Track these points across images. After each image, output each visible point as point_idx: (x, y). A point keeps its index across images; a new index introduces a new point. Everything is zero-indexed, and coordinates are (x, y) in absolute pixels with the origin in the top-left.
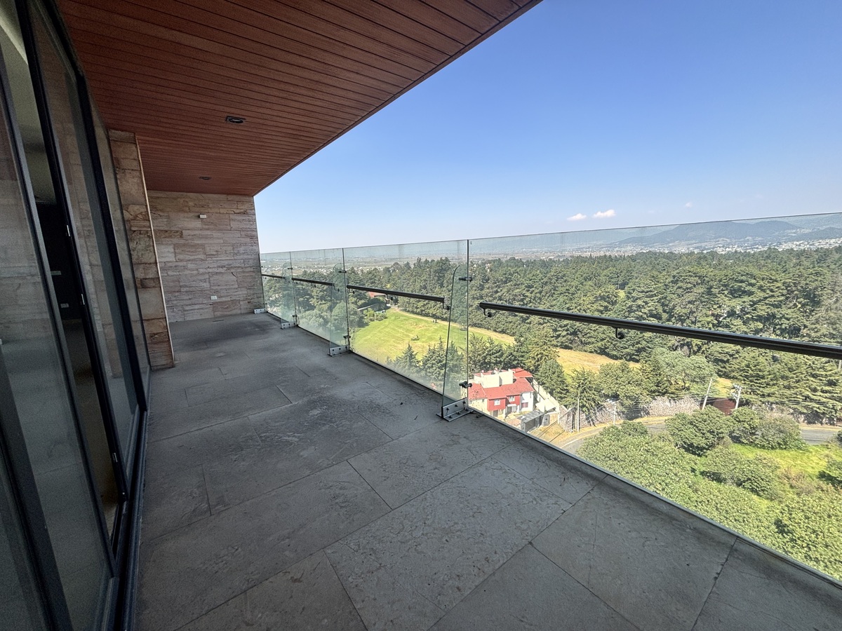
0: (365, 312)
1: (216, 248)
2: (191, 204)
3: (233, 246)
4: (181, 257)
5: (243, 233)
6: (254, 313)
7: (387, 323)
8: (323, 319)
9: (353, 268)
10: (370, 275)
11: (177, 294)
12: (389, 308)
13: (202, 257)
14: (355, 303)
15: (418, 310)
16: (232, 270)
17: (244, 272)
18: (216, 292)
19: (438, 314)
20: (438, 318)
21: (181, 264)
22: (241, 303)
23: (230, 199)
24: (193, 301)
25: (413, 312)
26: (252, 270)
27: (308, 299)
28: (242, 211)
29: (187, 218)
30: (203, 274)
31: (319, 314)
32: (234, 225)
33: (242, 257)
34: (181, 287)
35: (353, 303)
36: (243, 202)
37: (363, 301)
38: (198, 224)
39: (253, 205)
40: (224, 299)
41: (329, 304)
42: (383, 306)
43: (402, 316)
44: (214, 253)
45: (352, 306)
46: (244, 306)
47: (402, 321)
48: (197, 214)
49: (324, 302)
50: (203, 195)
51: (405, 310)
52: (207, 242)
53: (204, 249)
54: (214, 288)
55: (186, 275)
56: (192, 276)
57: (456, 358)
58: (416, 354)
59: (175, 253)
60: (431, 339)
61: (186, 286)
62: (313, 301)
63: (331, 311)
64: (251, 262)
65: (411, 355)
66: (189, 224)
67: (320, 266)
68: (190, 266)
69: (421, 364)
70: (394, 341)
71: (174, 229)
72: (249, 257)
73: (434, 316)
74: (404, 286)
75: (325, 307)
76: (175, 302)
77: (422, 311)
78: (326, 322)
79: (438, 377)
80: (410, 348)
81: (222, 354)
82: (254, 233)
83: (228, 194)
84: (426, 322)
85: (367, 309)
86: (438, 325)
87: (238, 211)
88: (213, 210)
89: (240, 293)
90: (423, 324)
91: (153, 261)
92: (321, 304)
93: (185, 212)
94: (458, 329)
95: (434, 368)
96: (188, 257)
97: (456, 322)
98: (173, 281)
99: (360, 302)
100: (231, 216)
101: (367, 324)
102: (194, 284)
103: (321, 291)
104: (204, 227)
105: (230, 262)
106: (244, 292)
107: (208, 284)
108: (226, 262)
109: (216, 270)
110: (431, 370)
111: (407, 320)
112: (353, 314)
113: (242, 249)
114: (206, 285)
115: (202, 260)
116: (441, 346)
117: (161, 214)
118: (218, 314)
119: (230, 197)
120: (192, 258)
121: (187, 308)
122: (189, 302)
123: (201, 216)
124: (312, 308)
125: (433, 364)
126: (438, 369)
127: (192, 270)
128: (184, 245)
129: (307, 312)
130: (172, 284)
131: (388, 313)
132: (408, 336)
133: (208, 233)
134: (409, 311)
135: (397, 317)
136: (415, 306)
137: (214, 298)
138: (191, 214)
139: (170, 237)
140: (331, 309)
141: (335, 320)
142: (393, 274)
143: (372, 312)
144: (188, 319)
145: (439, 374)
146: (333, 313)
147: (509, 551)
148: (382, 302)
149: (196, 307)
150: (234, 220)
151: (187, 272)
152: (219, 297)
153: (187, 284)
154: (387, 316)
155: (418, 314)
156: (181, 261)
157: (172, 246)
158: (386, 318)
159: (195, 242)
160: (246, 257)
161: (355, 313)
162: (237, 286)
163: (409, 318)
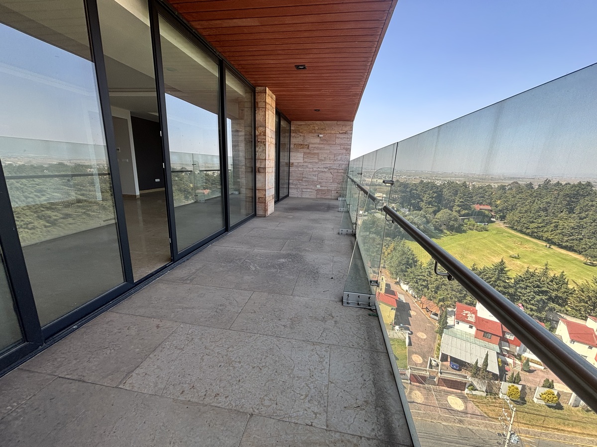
0: (465, 221)
1: (325, 156)
2: (317, 128)
3: (335, 155)
4: (306, 160)
5: (342, 147)
6: (338, 199)
7: (486, 235)
8: (427, 219)
9: (465, 182)
10: (481, 190)
11: (300, 181)
12: (493, 222)
13: (317, 161)
14: (459, 212)
15: (528, 231)
16: (331, 171)
17: (338, 172)
18: (320, 183)
19: (555, 240)
20: (554, 244)
21: (305, 164)
22: (333, 192)
23: (338, 124)
24: (308, 187)
25: (521, 232)
26: (343, 171)
27: (419, 202)
28: (344, 131)
29: (313, 137)
30: (315, 171)
31: (424, 215)
32: (338, 141)
33: (338, 162)
34: (303, 177)
35: (456, 211)
36: (346, 125)
37: (466, 211)
38: (317, 140)
39: (352, 127)
40: (323, 188)
41: (434, 208)
42: (486, 219)
43: (506, 232)
44: (323, 159)
45: (455, 214)
46: (334, 194)
47: (504, 237)
48: (318, 134)
49: (431, 206)
50: (324, 122)
51: (512, 228)
52: (320, 152)
53: (318, 156)
54: (320, 180)
55: (307, 171)
56: (310, 172)
57: (563, 290)
58: (509, 270)
59: (304, 157)
60: (536, 262)
61: (305, 177)
62: (422, 204)
63: (435, 215)
64: (344, 166)
65: (502, 270)
66: (313, 140)
67: (437, 178)
68: (310, 166)
69: (513, 281)
70: (488, 253)
71: (306, 143)
72: (343, 163)
73: (548, 240)
74: (518, 205)
75: (431, 210)
76: (299, 186)
77: (533, 232)
78: (428, 222)
79: (530, 301)
80: (502, 263)
81: (291, 217)
82: (349, 147)
83: (337, 120)
84: (536, 244)
85: (469, 219)
86: (551, 251)
87: (342, 132)
88: (328, 132)
89: (333, 185)
90: (531, 245)
91: (264, 158)
92: (428, 207)
93: (312, 133)
94: (581, 262)
95: (528, 291)
96: (309, 161)
97: (580, 254)
98: (300, 174)
99: (463, 212)
100: (337, 136)
101: (465, 231)
102: (309, 177)
103: (430, 197)
104: (321, 142)
105: (331, 165)
106: (335, 185)
107: (317, 177)
108: (329, 165)
109: (322, 170)
110: (523, 291)
111: (510, 237)
112: (453, 221)
113: (339, 158)
114: (315, 178)
115: (316, 163)
116: (546, 272)
117: (301, 134)
118: (319, 196)
119: (339, 123)
120: (311, 161)
121: (304, 190)
122: (306, 187)
123: (320, 136)
124: (420, 209)
125: (527, 286)
126: (532, 293)
127: (310, 168)
128: (309, 153)
129: (415, 212)
130: (299, 175)
131: (490, 226)
132: (506, 252)
133: (322, 146)
134: (516, 230)
135: (499, 232)
136: (526, 225)
137: (318, 186)
138: (316, 134)
139: (303, 148)
140: (435, 213)
141: (436, 222)
142: (508, 192)
143: (473, 222)
144: (303, 197)
145: (533, 298)
146: (436, 216)
147: (234, 405)
148: (487, 216)
149: (308, 190)
150: (338, 138)
151: (307, 169)
152: (321, 187)
153: (306, 176)
154: (488, 229)
155: (527, 234)
156: (306, 162)
157: (303, 154)
158: (487, 231)
159: (315, 152)
160: (341, 162)
161: (456, 220)
162: (332, 181)
163: (514, 236)
